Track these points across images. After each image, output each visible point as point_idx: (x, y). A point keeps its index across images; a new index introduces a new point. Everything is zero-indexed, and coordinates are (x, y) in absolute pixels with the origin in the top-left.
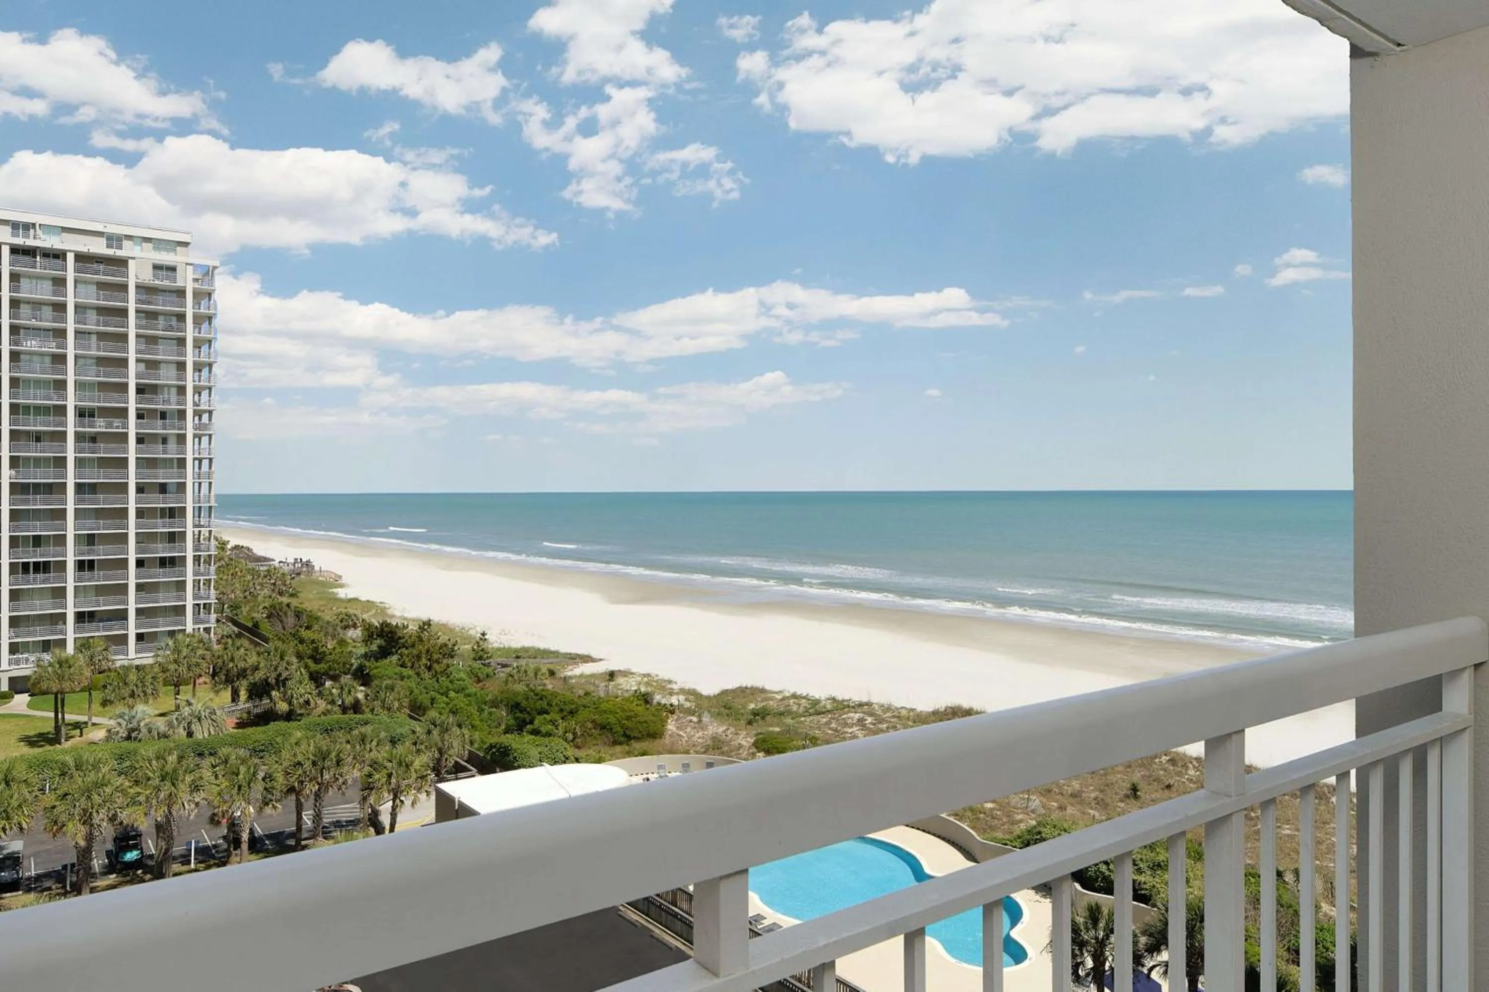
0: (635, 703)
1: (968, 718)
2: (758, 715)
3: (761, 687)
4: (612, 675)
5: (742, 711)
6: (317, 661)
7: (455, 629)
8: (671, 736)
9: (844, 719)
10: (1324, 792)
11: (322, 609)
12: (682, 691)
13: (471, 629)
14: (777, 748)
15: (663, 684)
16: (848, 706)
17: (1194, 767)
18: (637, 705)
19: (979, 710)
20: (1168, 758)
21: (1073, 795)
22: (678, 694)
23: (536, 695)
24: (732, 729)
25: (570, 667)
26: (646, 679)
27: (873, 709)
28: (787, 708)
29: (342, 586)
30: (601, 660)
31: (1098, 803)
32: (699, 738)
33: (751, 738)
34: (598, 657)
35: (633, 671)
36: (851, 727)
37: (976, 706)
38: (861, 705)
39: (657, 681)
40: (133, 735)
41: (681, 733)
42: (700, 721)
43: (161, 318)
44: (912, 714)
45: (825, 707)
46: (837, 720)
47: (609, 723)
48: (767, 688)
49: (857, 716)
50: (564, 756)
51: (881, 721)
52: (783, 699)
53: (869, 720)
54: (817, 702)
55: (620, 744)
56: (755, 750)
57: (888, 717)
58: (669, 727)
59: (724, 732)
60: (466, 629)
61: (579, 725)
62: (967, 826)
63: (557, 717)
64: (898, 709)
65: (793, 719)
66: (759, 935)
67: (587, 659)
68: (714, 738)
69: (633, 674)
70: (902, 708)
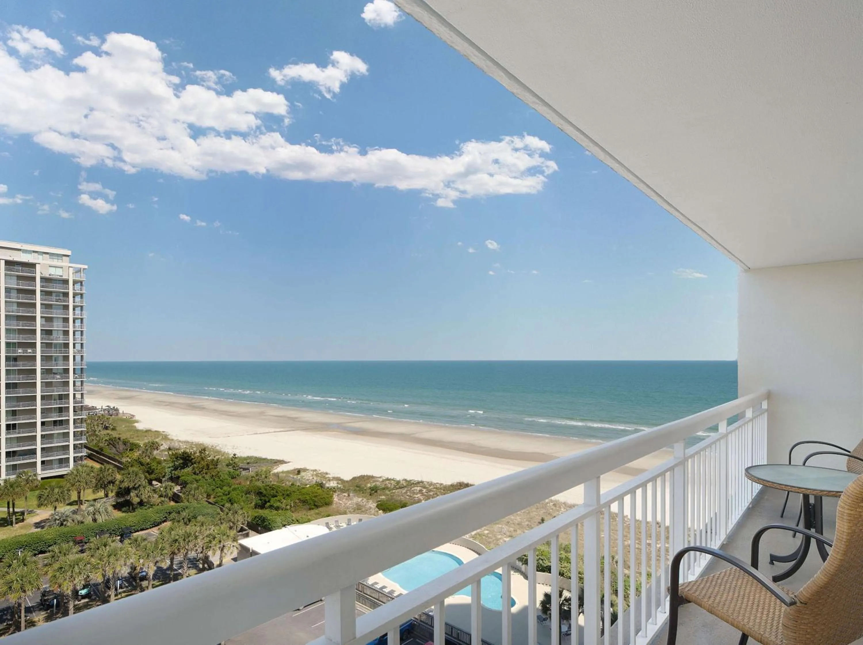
0: (316, 488)
1: (467, 489)
2: (373, 490)
3: (371, 475)
4: (299, 472)
5: (365, 488)
6: (150, 474)
7: (208, 446)
8: (336, 504)
9: (413, 490)
10: (614, 516)
11: (132, 437)
12: (335, 479)
13: (217, 446)
14: (388, 508)
15: (324, 475)
16: (413, 484)
17: (563, 507)
18: (318, 489)
19: (472, 484)
20: (553, 504)
21: (518, 524)
22: (332, 480)
23: (270, 487)
24: (365, 499)
25: (275, 467)
26: (315, 473)
27: (425, 484)
28: (386, 486)
29: (137, 422)
30: (289, 462)
31: (529, 527)
32: (350, 504)
33: (375, 503)
34: (287, 461)
35: (308, 468)
36: (417, 494)
37: (470, 482)
38: (419, 483)
39: (320, 474)
40: (65, 523)
41: (341, 502)
42: (349, 495)
43: (54, 294)
44: (442, 486)
45: (403, 485)
46: (410, 491)
47: (307, 500)
48: (374, 475)
49: (419, 488)
50: (292, 520)
51: (430, 491)
52: (383, 481)
53: (424, 490)
54: (398, 482)
55: (313, 509)
56: (378, 510)
57: (432, 488)
58: (335, 499)
59: (361, 501)
60: (214, 446)
61: (293, 501)
62: (479, 542)
63: (282, 498)
64: (435, 484)
65: (389, 491)
66: (394, 599)
67: (282, 462)
68: (357, 504)
69: (308, 470)
70: (437, 483)
